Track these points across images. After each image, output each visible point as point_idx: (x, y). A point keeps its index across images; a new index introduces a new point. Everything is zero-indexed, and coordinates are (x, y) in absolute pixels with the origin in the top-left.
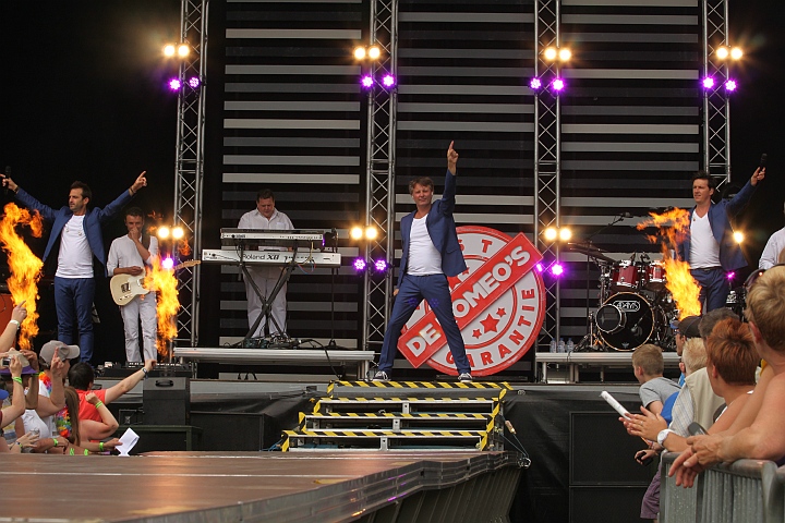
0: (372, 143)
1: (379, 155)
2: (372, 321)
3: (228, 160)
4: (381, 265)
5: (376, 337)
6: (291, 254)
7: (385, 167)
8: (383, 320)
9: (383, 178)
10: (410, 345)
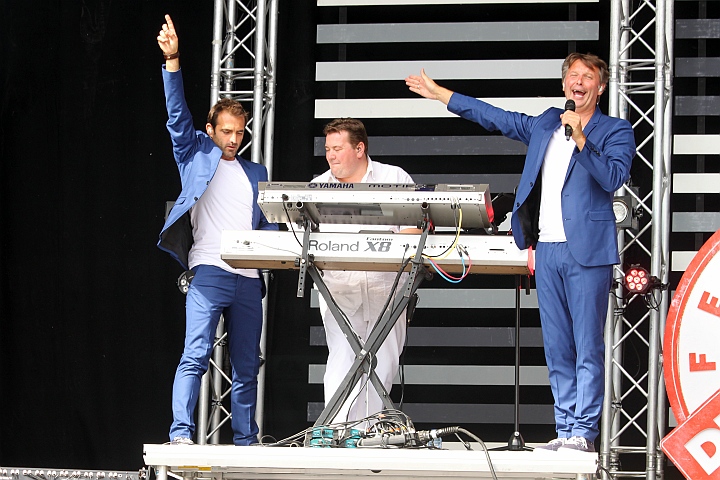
0: (621, 29)
1: (636, 51)
2: (624, 404)
3: (326, 71)
4: (637, 281)
5: (632, 437)
6: (415, 240)
7: (650, 76)
8: (645, 401)
9: (646, 101)
10: (694, 447)
